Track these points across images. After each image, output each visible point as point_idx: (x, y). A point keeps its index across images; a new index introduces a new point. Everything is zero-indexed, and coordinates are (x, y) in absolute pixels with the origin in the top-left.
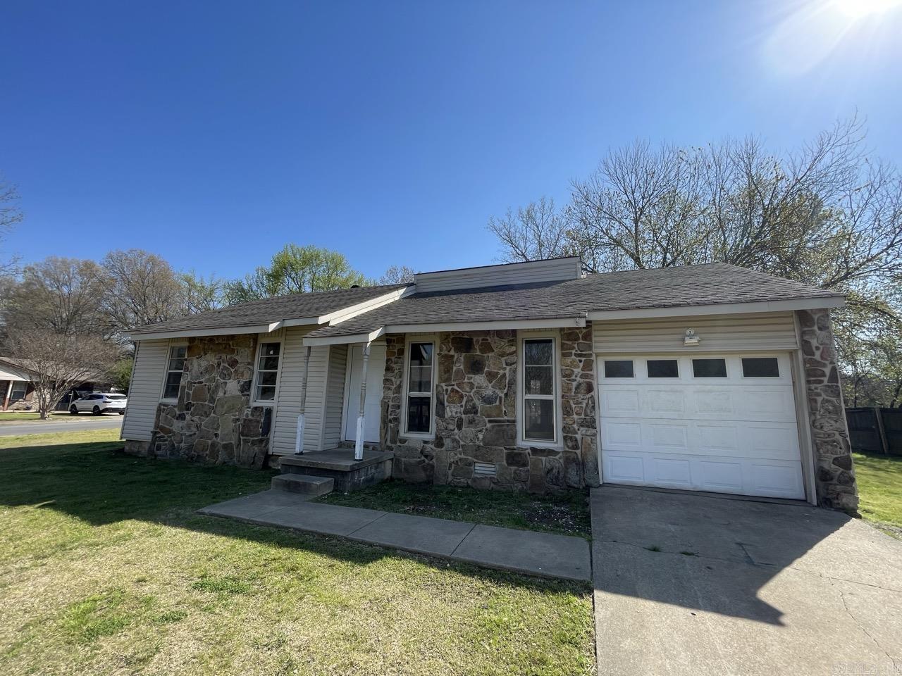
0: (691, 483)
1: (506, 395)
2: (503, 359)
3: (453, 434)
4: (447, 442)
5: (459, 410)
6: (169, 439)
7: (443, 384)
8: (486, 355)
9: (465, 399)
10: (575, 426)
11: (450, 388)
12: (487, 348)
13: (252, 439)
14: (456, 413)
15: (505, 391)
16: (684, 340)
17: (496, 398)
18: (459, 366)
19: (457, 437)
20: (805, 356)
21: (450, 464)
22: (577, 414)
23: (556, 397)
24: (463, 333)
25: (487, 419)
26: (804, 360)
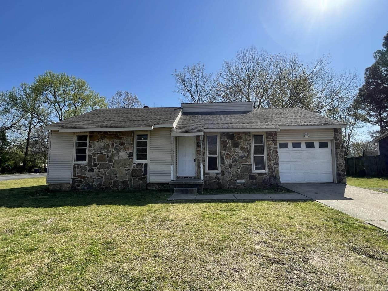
0: (304, 180)
1: (248, 155)
2: (246, 142)
3: (228, 170)
4: (226, 173)
5: (230, 161)
6: (85, 181)
7: (223, 152)
8: (239, 141)
9: (232, 157)
10: (272, 165)
11: (226, 153)
12: (240, 138)
13: (138, 177)
14: (229, 162)
15: (247, 154)
16: (304, 136)
17: (244, 156)
18: (229, 145)
19: (230, 171)
20: (336, 142)
21: (228, 181)
22: (273, 161)
23: (265, 155)
24: (230, 132)
25: (241, 164)
26: (335, 143)
